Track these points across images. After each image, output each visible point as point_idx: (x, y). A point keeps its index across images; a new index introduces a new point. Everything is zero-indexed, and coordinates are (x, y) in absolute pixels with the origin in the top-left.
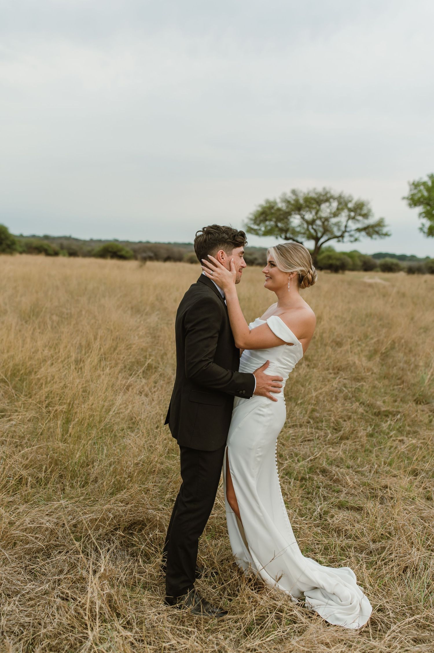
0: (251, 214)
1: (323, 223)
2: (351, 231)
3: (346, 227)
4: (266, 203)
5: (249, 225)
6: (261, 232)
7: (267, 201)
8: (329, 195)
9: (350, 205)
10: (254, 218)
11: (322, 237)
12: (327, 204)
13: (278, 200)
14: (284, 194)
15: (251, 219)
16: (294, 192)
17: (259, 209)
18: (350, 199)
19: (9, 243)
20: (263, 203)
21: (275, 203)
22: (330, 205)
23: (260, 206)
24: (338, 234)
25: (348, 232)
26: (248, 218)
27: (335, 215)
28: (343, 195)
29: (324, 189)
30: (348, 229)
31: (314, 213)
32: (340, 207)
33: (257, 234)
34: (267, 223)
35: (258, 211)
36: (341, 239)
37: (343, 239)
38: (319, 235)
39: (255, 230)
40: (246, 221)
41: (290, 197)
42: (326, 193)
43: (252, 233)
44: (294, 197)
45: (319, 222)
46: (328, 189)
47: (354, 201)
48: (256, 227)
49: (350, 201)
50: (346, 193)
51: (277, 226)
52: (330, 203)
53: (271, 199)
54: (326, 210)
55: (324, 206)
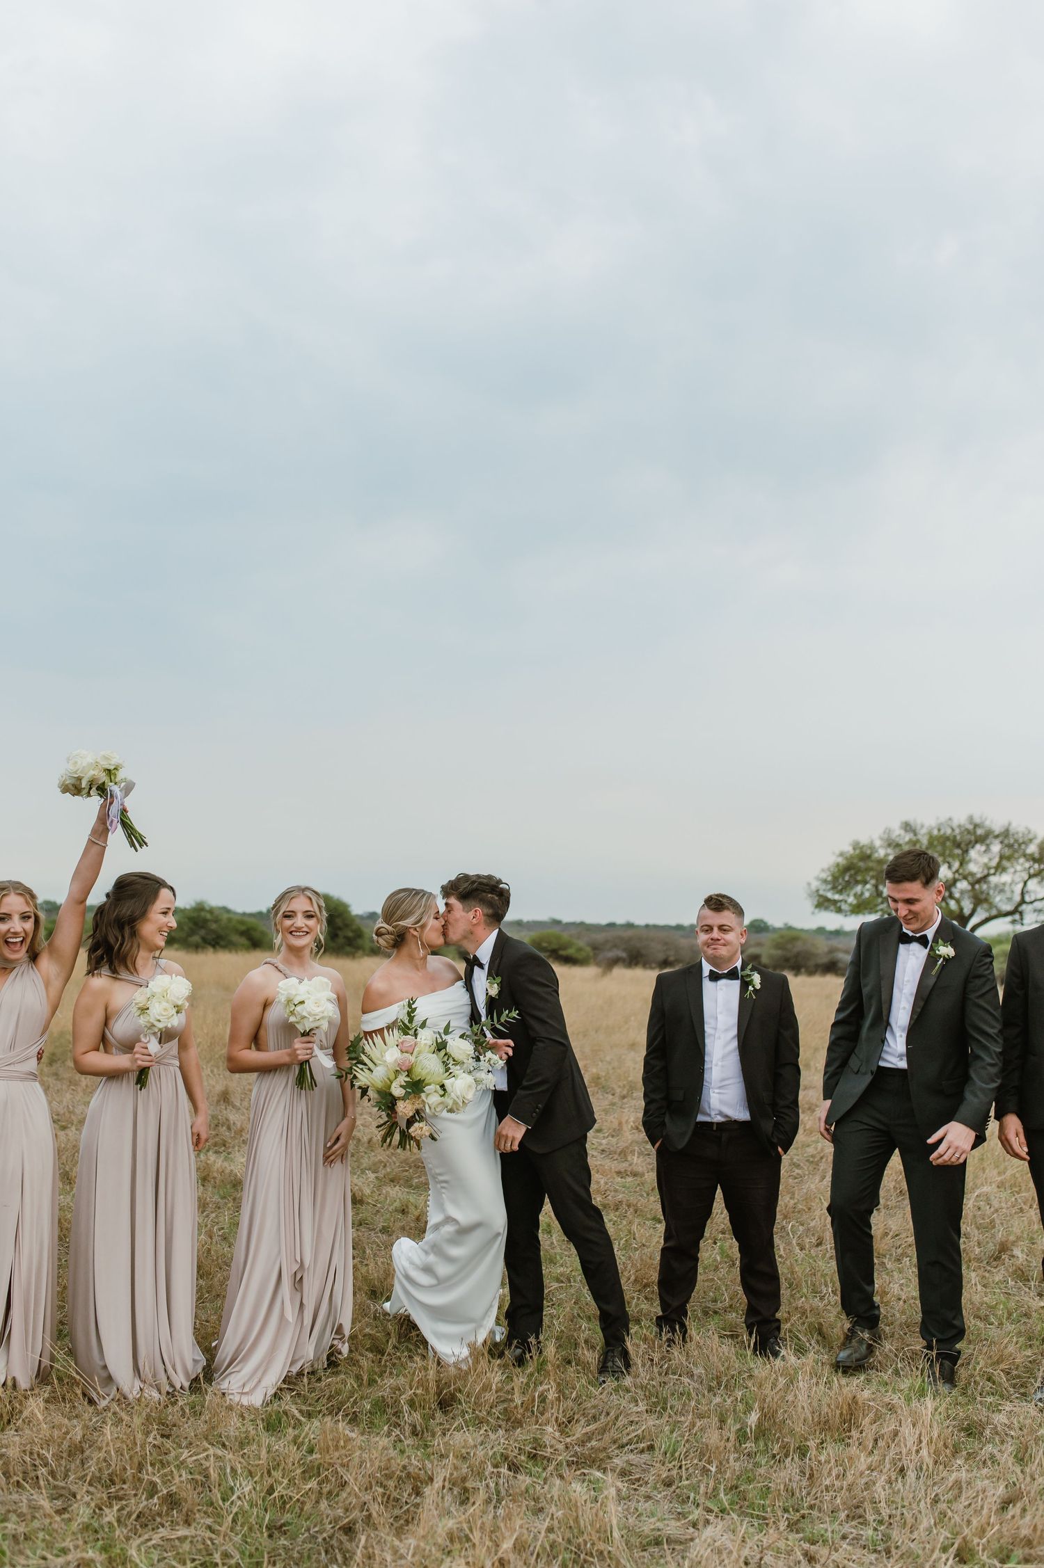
0: (823, 870)
1: (973, 885)
2: (1035, 901)
3: (1023, 894)
4: (854, 849)
5: (821, 892)
6: (844, 907)
7: (856, 845)
8: (980, 832)
9: (1032, 849)
10: (830, 879)
11: (971, 915)
12: (980, 847)
13: (878, 843)
14: (888, 831)
15: (825, 881)
16: (907, 827)
17: (840, 860)
18: (1031, 836)
19: (350, 934)
20: (848, 849)
21: (872, 848)
22: (987, 850)
23: (841, 854)
24: (1009, 908)
25: (1031, 903)
26: (817, 878)
27: (1000, 868)
28: (1012, 830)
29: (971, 819)
30: (1027, 899)
31: (956, 865)
32: (1007, 852)
33: (839, 910)
34: (859, 888)
35: (838, 865)
36: (1017, 917)
37: (1022, 919)
38: (967, 911)
39: (835, 902)
40: (815, 884)
41: (899, 835)
42: (976, 826)
43: (826, 908)
44: (908, 837)
45: (963, 885)
46: (977, 820)
47: (1037, 841)
48: (837, 897)
49: (1031, 840)
50: (1019, 825)
51: (879, 894)
52: (988, 846)
53: (864, 840)
54: (978, 860)
55: (973, 853)
